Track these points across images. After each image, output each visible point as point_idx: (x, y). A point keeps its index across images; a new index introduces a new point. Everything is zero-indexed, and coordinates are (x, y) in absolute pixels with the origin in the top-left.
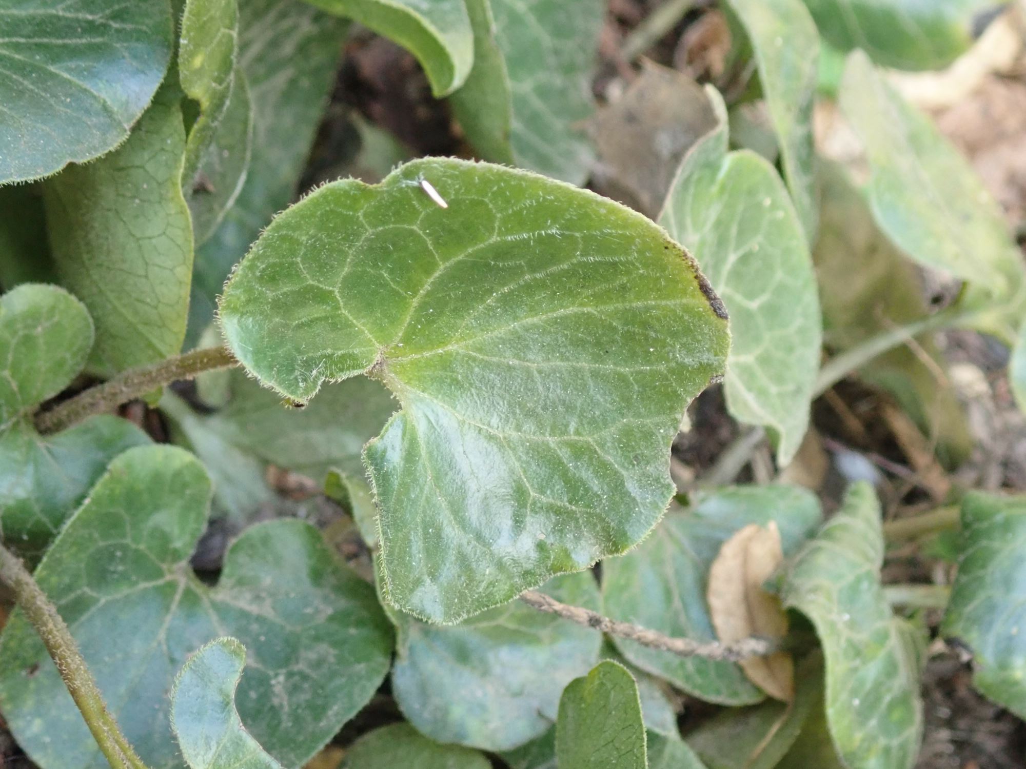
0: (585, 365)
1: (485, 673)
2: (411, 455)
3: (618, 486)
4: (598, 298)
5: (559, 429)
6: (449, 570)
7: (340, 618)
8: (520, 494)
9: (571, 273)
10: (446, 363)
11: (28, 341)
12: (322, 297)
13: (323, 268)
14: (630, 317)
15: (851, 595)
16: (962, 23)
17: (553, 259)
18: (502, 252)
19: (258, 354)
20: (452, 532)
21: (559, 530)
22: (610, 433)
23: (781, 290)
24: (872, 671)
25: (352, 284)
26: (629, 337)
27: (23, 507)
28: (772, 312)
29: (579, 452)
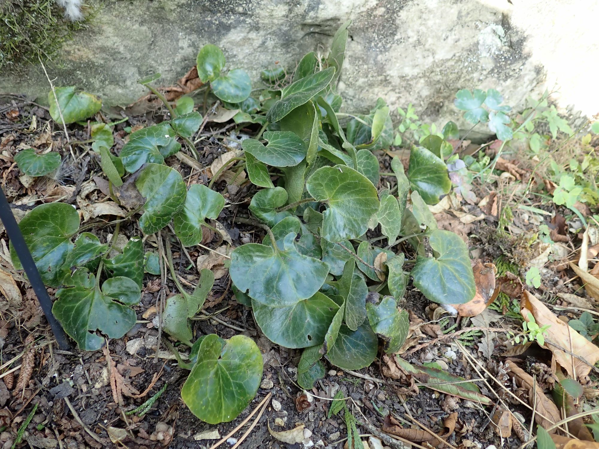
0: (358, 206)
1: (336, 263)
2: (330, 215)
3: (360, 227)
4: (362, 196)
5: (353, 216)
6: (332, 234)
7: (315, 250)
8: (345, 225)
9: (359, 191)
10: (337, 202)
11: (278, 196)
12: (322, 185)
13: (323, 181)
14: (366, 200)
15: (396, 266)
16: (438, 197)
17: (356, 188)
18: (349, 184)
19: (311, 191)
20: (333, 228)
21: (350, 232)
22: (360, 218)
23: (395, 220)
24: (397, 278)
25: (326, 184)
26: (365, 203)
27: (272, 221)
28: (393, 222)
29: (355, 220)
